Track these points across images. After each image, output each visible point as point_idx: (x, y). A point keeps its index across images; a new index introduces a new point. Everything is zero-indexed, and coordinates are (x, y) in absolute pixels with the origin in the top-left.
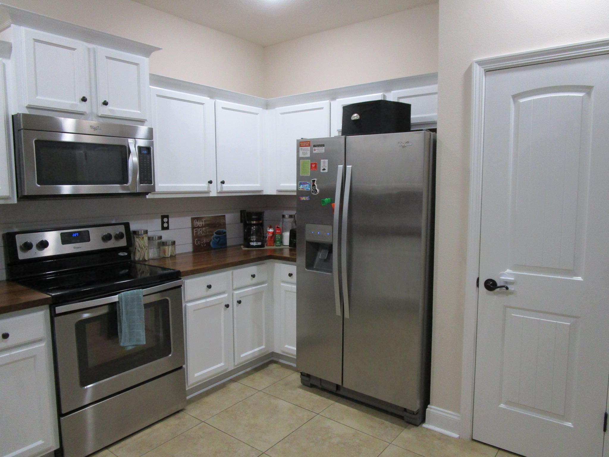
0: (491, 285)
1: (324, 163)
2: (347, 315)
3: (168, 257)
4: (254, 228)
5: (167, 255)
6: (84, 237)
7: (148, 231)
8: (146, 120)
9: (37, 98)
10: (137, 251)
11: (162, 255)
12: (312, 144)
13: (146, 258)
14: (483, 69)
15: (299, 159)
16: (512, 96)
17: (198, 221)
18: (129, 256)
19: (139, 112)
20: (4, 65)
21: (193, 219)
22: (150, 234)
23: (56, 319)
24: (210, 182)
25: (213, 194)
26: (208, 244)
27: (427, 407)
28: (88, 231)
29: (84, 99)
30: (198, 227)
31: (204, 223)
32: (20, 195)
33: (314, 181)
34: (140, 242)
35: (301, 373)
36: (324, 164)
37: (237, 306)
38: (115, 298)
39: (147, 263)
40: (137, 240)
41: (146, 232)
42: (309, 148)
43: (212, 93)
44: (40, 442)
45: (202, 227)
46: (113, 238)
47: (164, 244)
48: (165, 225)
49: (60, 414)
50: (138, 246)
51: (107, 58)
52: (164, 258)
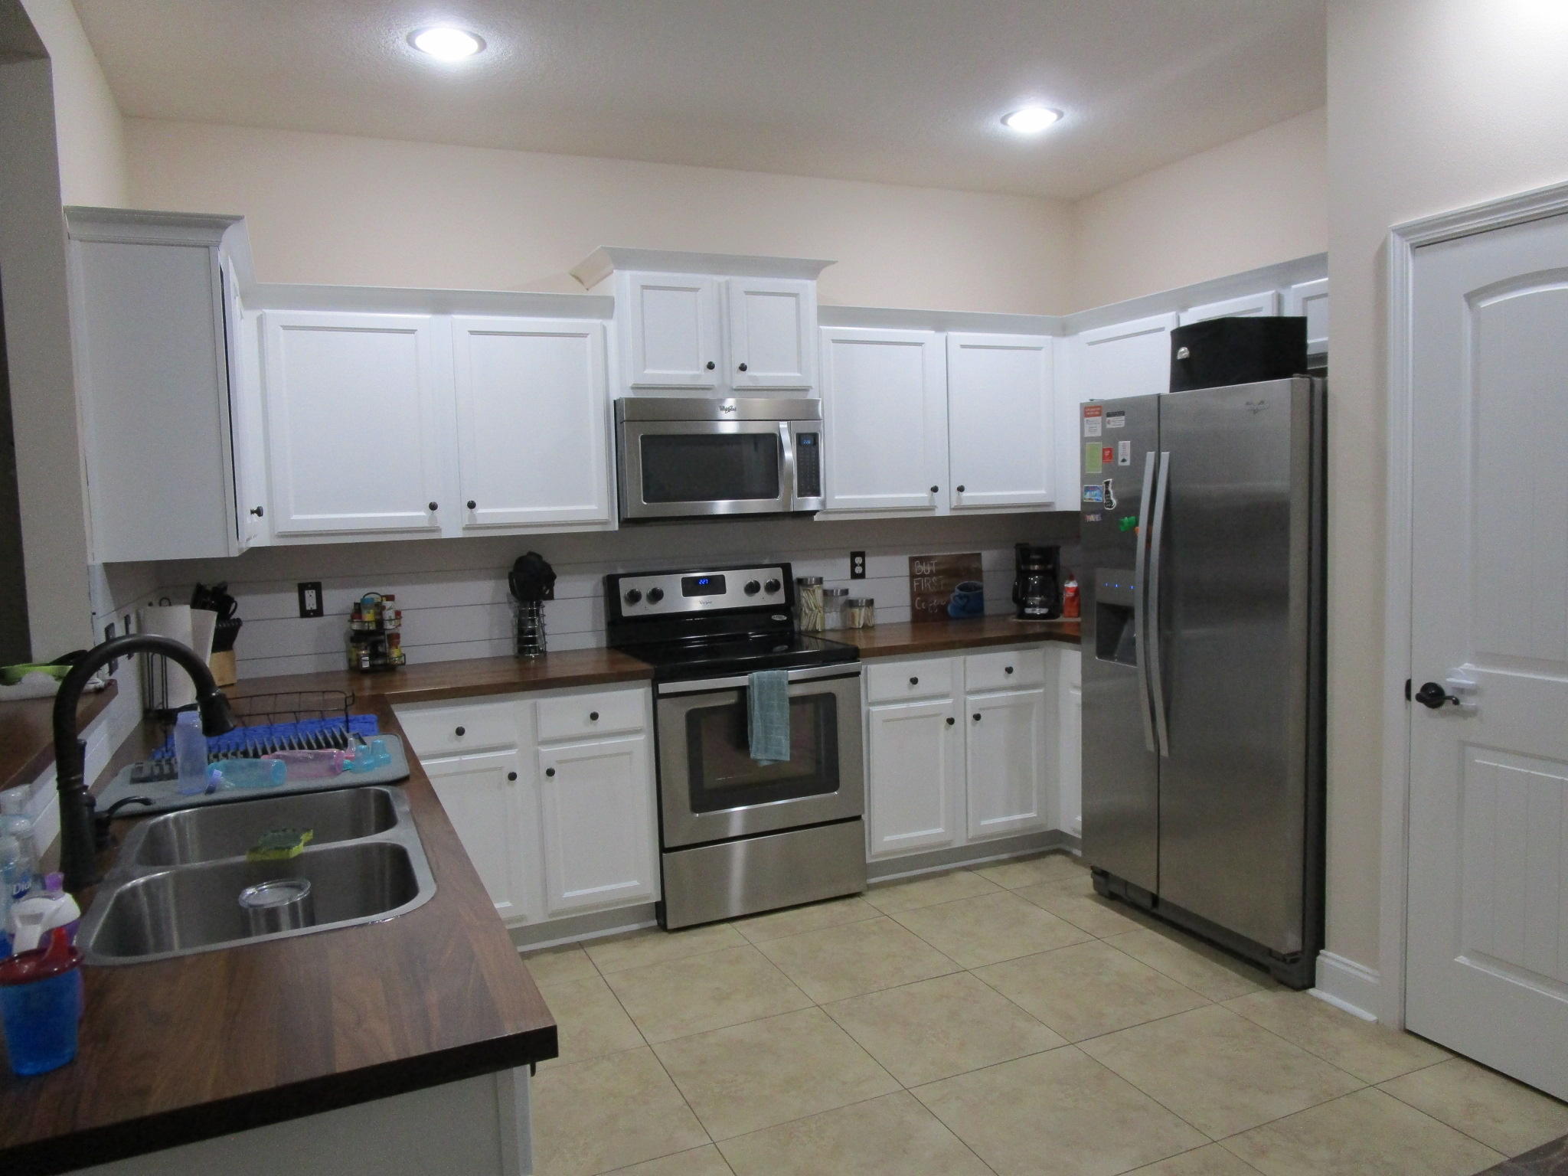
0: (1433, 696)
1: (1124, 446)
2: (1164, 752)
3: (859, 628)
4: (1035, 580)
5: (857, 625)
6: (716, 586)
7: (824, 579)
8: (811, 387)
9: (645, 372)
10: (804, 614)
11: (849, 624)
12: (1105, 412)
13: (819, 627)
14: (1408, 244)
15: (1084, 440)
16: (1465, 296)
17: (922, 564)
18: (789, 623)
19: (799, 375)
20: (604, 329)
21: (912, 560)
22: (827, 585)
23: (661, 702)
24: (935, 489)
25: (943, 510)
26: (943, 609)
27: (1317, 954)
28: (723, 577)
29: (711, 366)
30: (923, 576)
31: (934, 568)
32: (621, 518)
33: (1107, 483)
34: (810, 599)
35: (1092, 868)
36: (1124, 449)
37: (973, 725)
38: (741, 681)
39: (820, 636)
40: (804, 594)
41: (820, 581)
42: (1099, 419)
43: (940, 322)
44: (635, 883)
45: (932, 574)
46: (762, 589)
47: (852, 604)
48: (858, 570)
49: (663, 850)
50: (805, 605)
51: (747, 293)
52: (853, 629)
